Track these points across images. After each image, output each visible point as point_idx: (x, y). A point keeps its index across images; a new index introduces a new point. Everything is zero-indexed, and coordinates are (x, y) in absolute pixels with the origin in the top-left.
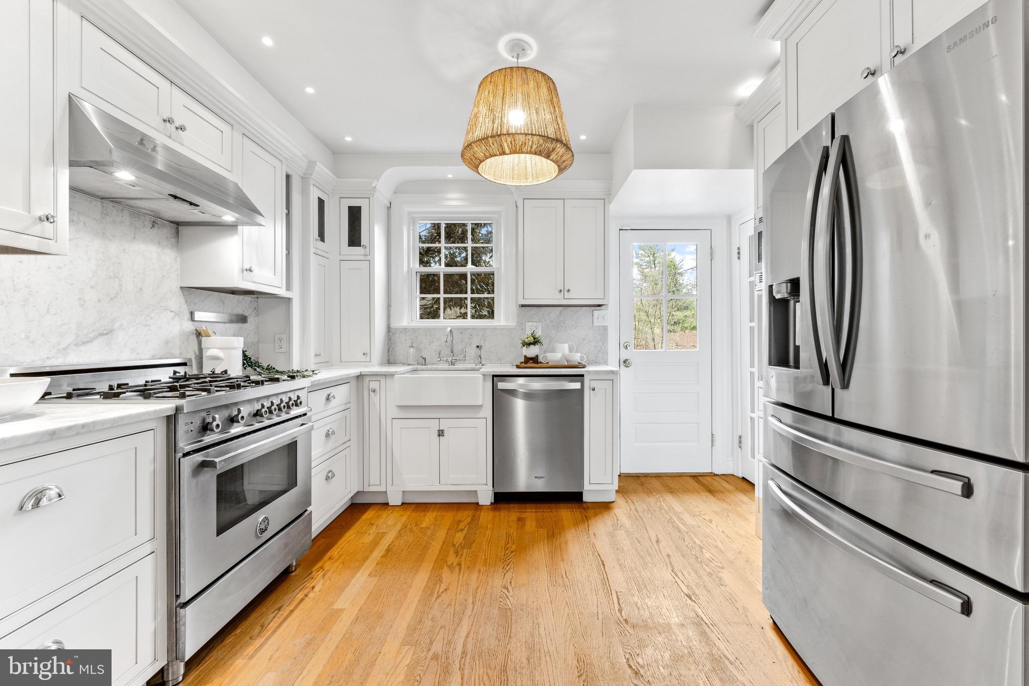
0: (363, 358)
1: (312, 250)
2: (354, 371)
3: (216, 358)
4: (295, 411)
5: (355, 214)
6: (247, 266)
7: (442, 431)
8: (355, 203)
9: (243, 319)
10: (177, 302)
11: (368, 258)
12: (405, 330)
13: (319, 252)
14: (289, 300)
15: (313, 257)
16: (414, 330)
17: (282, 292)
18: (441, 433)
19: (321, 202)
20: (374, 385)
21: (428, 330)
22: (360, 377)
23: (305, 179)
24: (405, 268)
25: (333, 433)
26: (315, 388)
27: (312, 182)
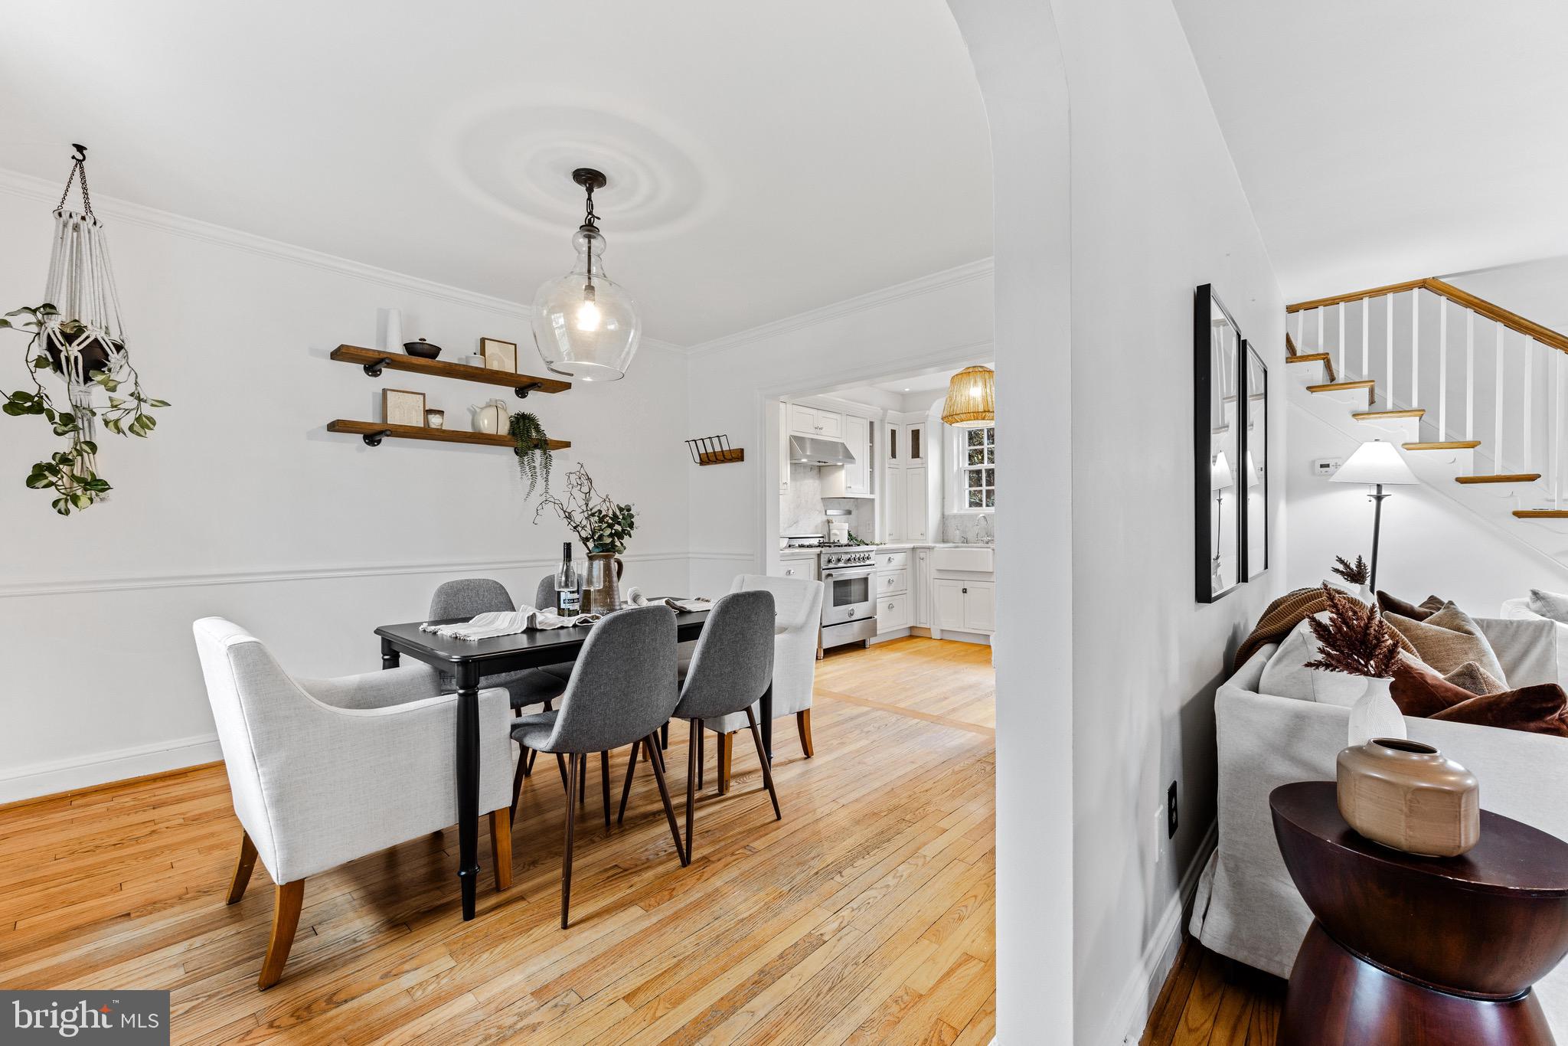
0: (920, 537)
1: (887, 466)
2: (911, 546)
3: (836, 535)
4: (868, 562)
5: (916, 434)
6: (849, 485)
7: (966, 589)
8: (915, 428)
9: (849, 512)
10: (820, 506)
11: (924, 465)
12: (955, 516)
13: (892, 466)
14: (873, 500)
15: (887, 470)
16: (961, 516)
17: (869, 496)
18: (965, 591)
19: (893, 432)
20: (922, 555)
21: (972, 517)
22: (914, 549)
23: (882, 421)
24: (955, 468)
25: (893, 581)
26: (879, 552)
27: (886, 421)
